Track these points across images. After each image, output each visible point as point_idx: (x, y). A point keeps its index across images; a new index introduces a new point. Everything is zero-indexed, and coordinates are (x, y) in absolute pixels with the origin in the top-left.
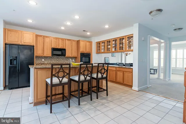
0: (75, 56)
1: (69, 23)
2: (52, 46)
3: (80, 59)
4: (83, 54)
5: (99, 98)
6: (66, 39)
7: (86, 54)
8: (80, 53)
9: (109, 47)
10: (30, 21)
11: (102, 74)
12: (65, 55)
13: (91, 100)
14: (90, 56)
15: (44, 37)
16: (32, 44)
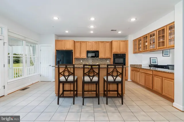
0: (109, 57)
1: (92, 27)
2: (87, 49)
3: (113, 60)
4: (117, 55)
5: (109, 104)
6: (99, 42)
7: (120, 54)
8: (113, 53)
9: (146, 44)
10: (67, 32)
11: (115, 78)
12: (98, 56)
13: (99, 104)
14: (125, 56)
15: (81, 42)
16: (71, 49)
